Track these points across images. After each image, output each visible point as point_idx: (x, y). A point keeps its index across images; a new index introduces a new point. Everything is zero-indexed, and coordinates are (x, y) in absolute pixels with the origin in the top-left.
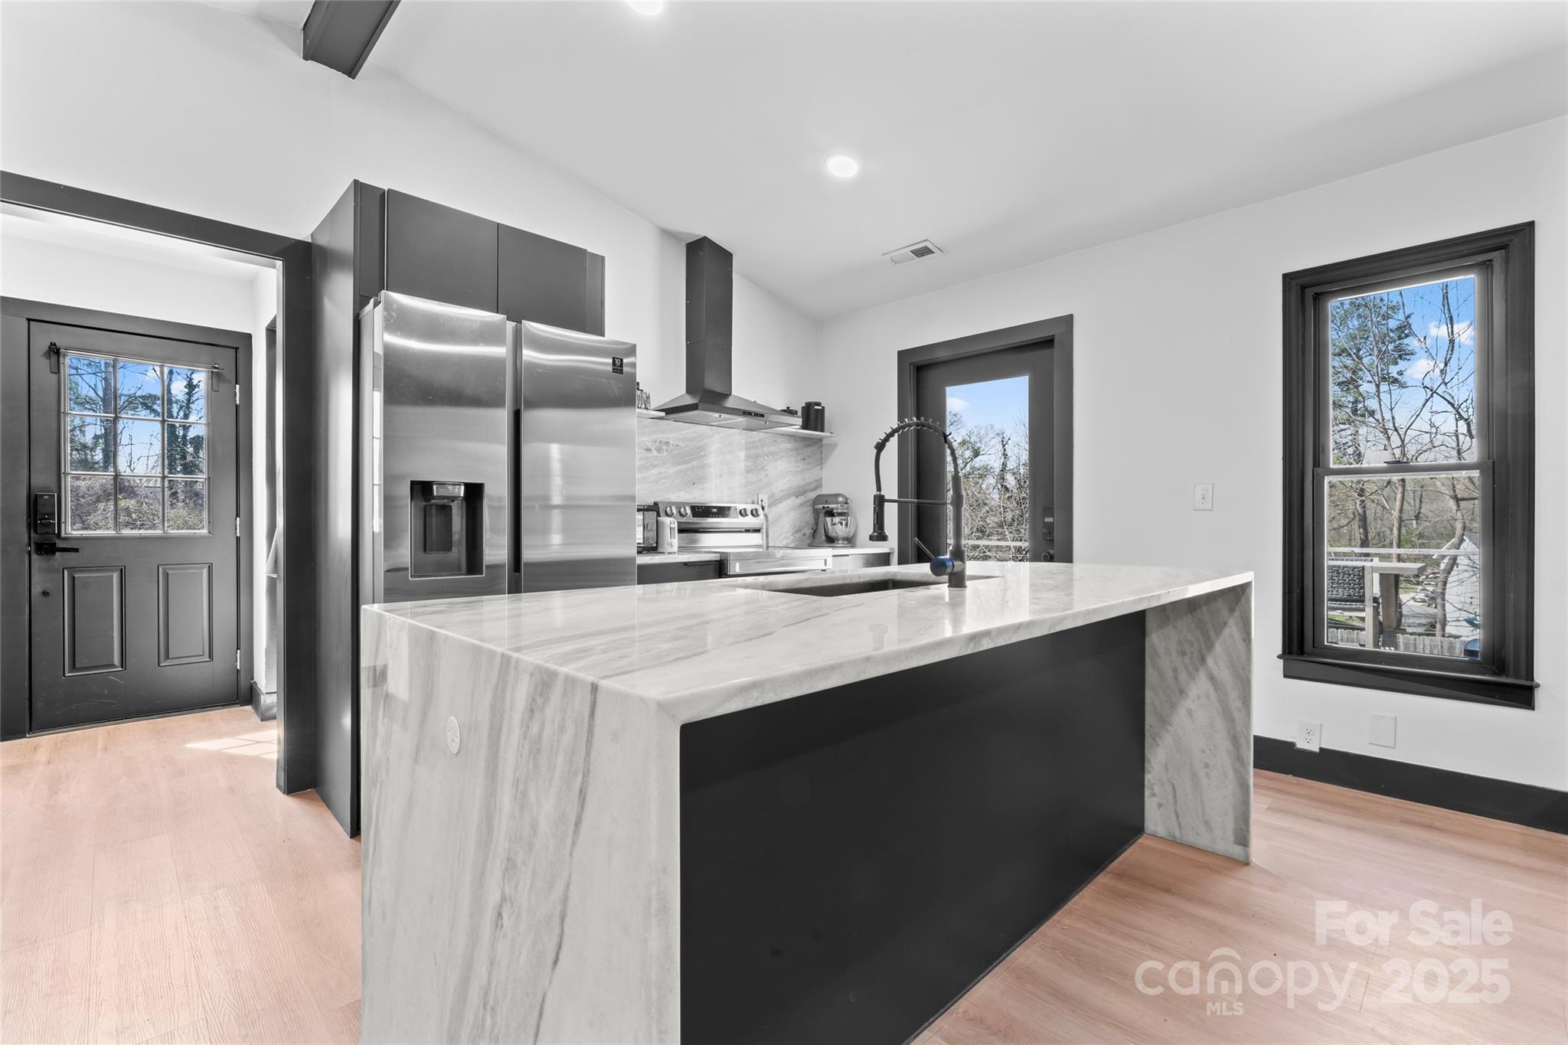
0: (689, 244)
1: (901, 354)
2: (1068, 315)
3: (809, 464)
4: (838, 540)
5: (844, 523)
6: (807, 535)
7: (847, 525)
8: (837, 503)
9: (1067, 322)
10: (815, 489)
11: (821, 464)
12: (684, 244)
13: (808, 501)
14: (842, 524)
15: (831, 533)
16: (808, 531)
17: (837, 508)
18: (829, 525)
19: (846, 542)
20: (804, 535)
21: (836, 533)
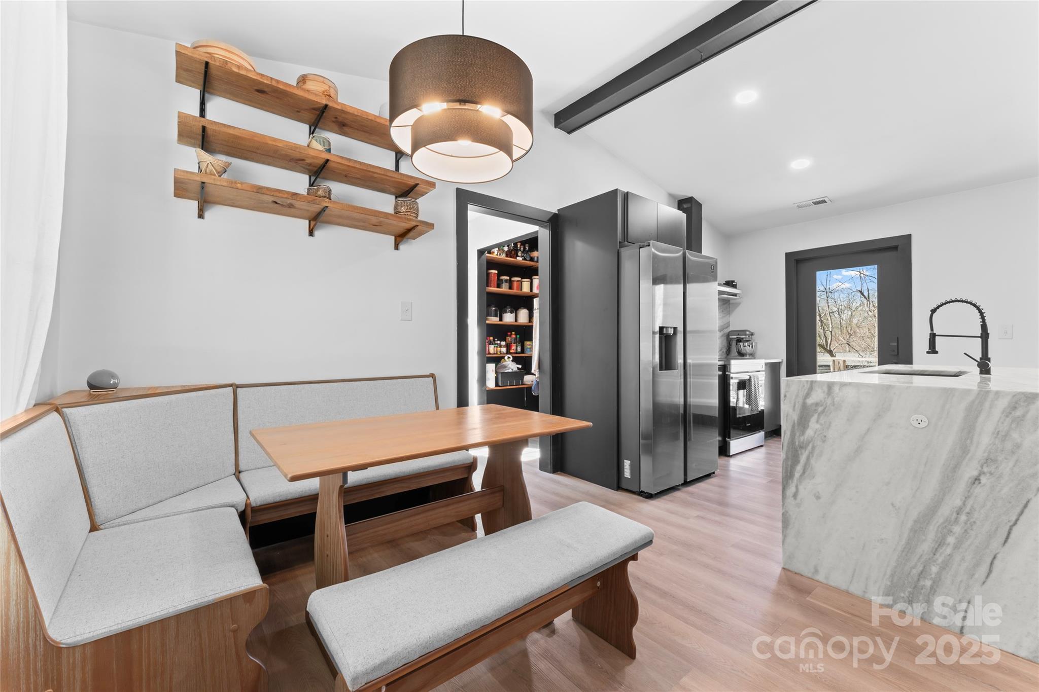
0: (680, 200)
1: (788, 255)
2: (909, 235)
3: (725, 314)
4: (746, 355)
5: (751, 345)
6: (724, 352)
7: (752, 347)
8: (746, 335)
9: (908, 238)
10: (727, 328)
11: (729, 314)
12: (677, 200)
13: (724, 334)
14: (749, 346)
15: (743, 351)
16: (725, 350)
17: (746, 338)
18: (742, 347)
19: (751, 356)
20: (723, 352)
21: (746, 351)
